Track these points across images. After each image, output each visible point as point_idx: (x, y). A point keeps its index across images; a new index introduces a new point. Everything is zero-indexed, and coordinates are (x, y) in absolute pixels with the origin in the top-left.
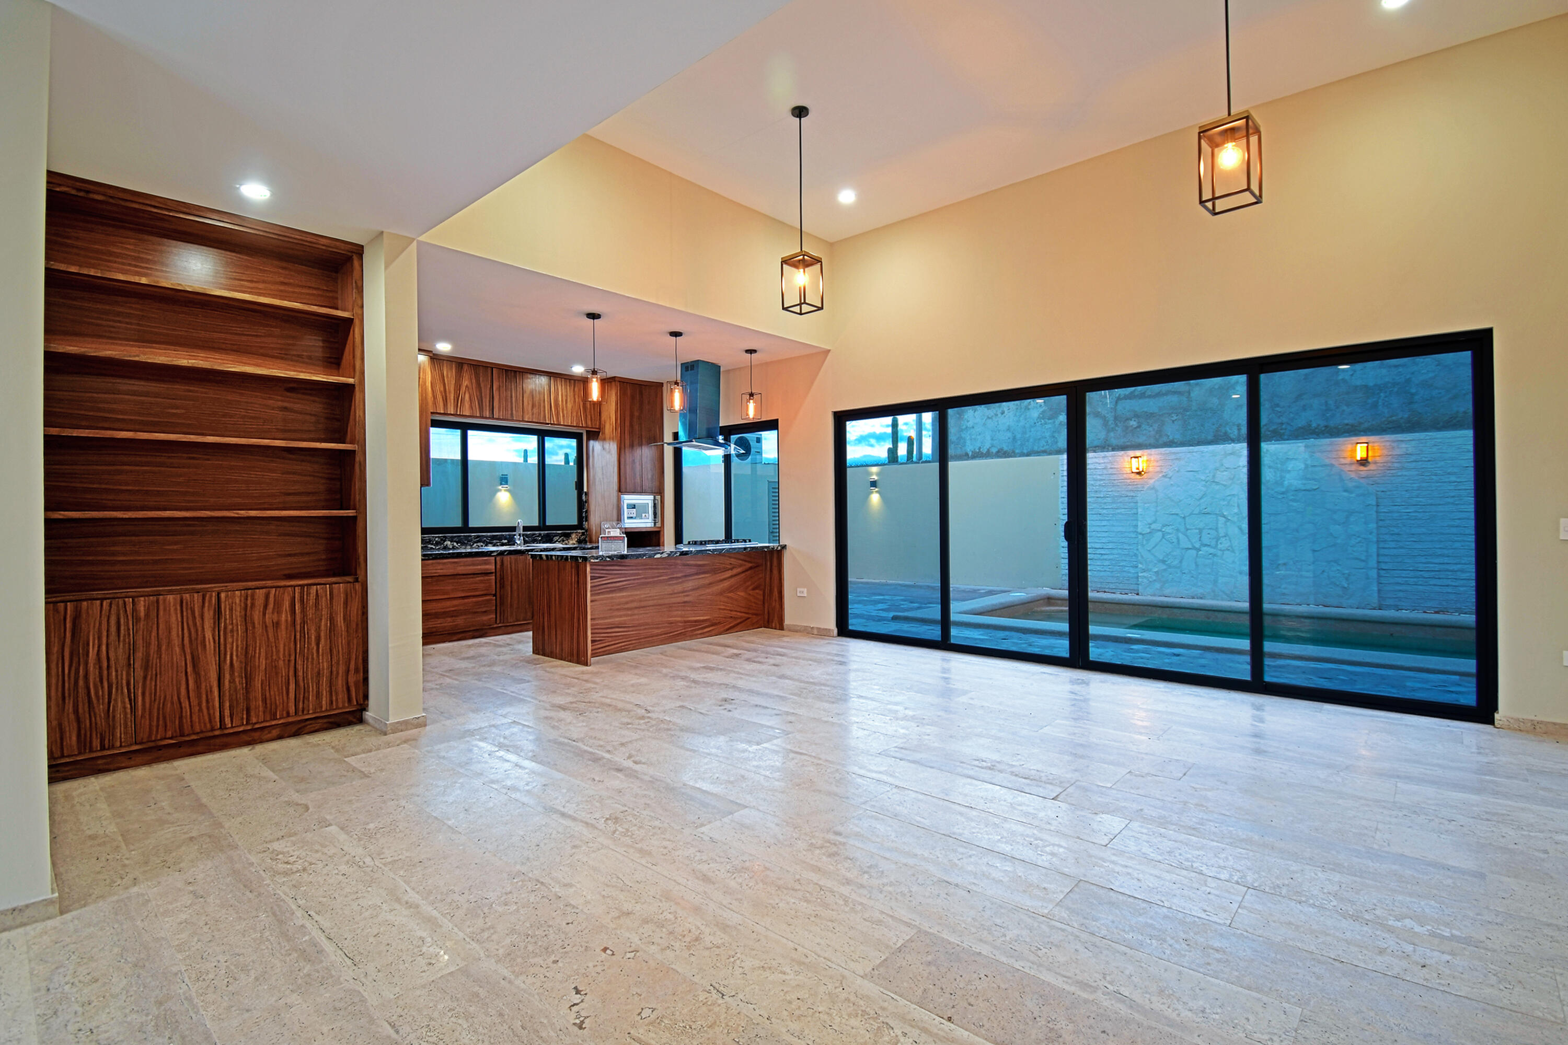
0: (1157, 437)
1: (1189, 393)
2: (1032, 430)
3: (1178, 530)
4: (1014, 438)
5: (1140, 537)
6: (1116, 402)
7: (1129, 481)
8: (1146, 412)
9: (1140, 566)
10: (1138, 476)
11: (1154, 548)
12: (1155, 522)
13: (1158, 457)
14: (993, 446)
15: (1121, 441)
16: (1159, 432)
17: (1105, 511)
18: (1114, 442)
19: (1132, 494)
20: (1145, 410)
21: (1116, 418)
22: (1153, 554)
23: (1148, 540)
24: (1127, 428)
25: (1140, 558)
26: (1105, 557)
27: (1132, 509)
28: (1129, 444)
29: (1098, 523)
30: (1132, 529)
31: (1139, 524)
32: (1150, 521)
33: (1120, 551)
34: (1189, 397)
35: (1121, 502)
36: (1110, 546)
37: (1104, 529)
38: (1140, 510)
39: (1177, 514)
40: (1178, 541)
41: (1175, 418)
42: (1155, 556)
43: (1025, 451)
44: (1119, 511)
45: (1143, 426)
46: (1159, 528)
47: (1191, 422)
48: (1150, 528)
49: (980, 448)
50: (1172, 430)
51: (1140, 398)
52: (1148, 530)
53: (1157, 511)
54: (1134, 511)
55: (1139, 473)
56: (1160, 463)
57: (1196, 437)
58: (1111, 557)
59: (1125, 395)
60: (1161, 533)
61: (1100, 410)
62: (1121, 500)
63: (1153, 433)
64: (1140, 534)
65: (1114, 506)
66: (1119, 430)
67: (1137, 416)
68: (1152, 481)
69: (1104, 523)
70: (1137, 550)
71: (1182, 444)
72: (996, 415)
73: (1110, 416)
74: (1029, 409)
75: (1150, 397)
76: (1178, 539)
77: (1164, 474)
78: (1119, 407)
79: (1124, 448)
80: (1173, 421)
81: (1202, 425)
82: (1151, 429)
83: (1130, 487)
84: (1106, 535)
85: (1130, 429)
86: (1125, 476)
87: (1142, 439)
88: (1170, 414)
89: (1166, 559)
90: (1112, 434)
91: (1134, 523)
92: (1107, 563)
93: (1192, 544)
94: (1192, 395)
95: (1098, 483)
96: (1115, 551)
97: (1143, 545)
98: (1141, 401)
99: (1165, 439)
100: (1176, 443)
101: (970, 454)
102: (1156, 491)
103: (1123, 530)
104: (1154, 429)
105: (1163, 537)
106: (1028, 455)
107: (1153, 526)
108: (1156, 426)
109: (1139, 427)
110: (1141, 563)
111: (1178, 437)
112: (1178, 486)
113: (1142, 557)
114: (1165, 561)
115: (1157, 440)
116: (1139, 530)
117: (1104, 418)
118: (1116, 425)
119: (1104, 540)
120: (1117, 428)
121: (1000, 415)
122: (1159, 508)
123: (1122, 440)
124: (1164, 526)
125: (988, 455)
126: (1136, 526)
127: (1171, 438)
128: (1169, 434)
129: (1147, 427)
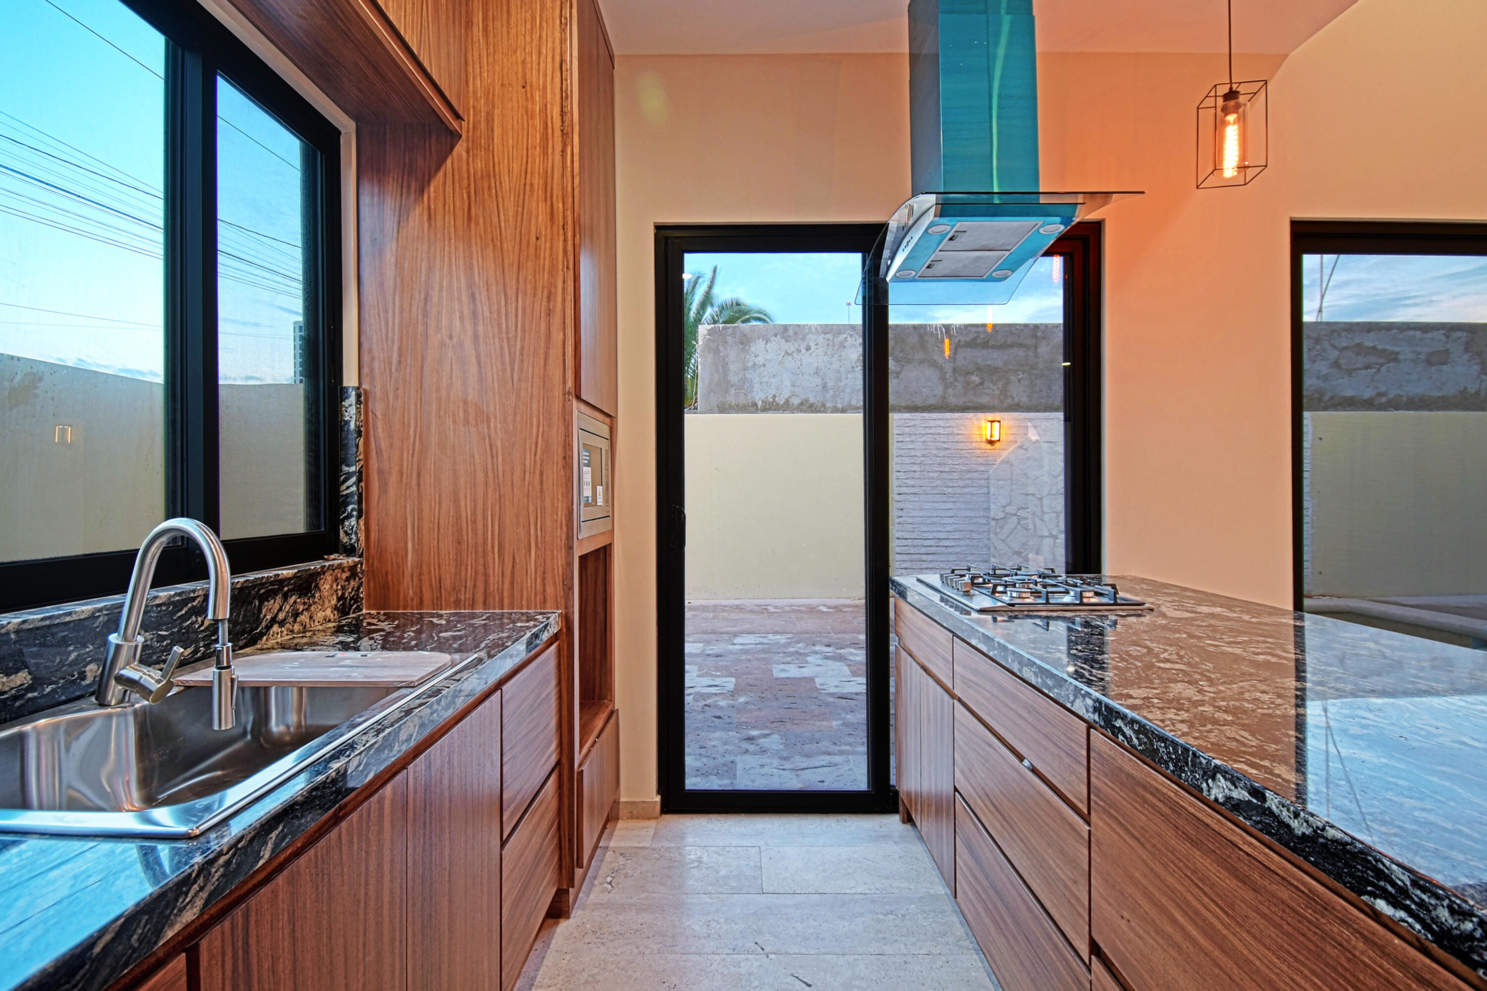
0: (1002, 397)
1: (1036, 348)
2: (849, 376)
3: (1034, 514)
4: (825, 386)
5: (993, 523)
6: (956, 350)
7: (978, 451)
8: (990, 366)
9: (993, 560)
10: (989, 446)
11: (1008, 537)
12: (1009, 504)
13: (1012, 423)
14: (794, 395)
15: (961, 401)
16: (1004, 391)
17: (950, 490)
18: (953, 401)
19: (982, 468)
20: (989, 363)
21: (955, 370)
22: (1007, 545)
23: (1001, 527)
24: (968, 383)
25: (992, 550)
26: (951, 550)
27: (981, 487)
28: (970, 404)
29: (942, 506)
30: (981, 513)
31: (992, 506)
32: (1004, 502)
33: (968, 542)
34: (1035, 352)
35: (969, 479)
36: (957, 535)
37: (950, 513)
38: (993, 490)
39: (1033, 495)
40: (1035, 528)
41: (1021, 376)
42: (1010, 547)
43: (840, 406)
44: (966, 490)
45: (986, 383)
46: (1014, 512)
47: (1038, 382)
48: (1004, 511)
49: (775, 396)
50: (1019, 392)
51: (983, 348)
52: (1002, 515)
53: (1012, 491)
54: (985, 490)
55: (991, 442)
56: (1014, 431)
57: (1043, 401)
58: (958, 550)
59: (965, 341)
60: (1016, 518)
61: (936, 358)
62: (969, 476)
63: (997, 392)
64: (994, 519)
65: (961, 483)
66: (959, 386)
67: (979, 369)
68: (1005, 454)
69: (949, 506)
70: (989, 539)
71: (1028, 409)
72: (799, 351)
73: (948, 368)
74: (844, 347)
75: (993, 347)
76: (1034, 525)
77: (1019, 444)
78: (960, 356)
79: (964, 409)
80: (1019, 380)
81: (1049, 388)
82: (995, 387)
83: (980, 459)
84: (951, 520)
85: (972, 385)
86: (974, 445)
87: (985, 400)
88: (1016, 371)
89: (1022, 550)
90: (950, 391)
91: (985, 505)
92: (952, 558)
93: (1049, 530)
94: (1039, 350)
95: (942, 453)
96: (962, 543)
97: (996, 533)
98: (984, 352)
99: (1009, 401)
100: (1022, 407)
101: (760, 404)
102: (1011, 465)
103: (972, 514)
104: (998, 388)
105: (1018, 523)
106: (843, 411)
107: (1008, 510)
108: (1000, 384)
109: (982, 384)
110: (994, 556)
111: (1024, 400)
112: (1035, 460)
113: (996, 549)
114: (1021, 553)
115: (1002, 402)
116: (992, 514)
117: (940, 368)
118: (956, 380)
119: (950, 528)
120: (956, 384)
121: (803, 351)
122: (1014, 487)
123: (963, 400)
124: (1019, 509)
125: (786, 407)
126: (989, 509)
127: (1016, 400)
128: (1014, 395)
129: (991, 385)
